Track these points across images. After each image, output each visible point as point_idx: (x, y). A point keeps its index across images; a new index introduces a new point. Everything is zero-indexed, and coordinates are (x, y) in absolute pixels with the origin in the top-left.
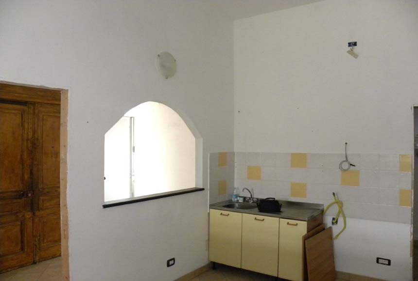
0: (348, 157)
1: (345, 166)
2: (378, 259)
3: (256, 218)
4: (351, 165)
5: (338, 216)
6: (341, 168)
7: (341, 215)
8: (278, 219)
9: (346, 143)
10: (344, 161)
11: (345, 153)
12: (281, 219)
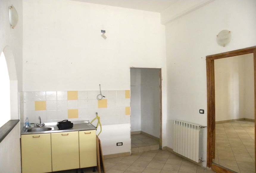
0: (101, 92)
1: (100, 97)
2: (117, 144)
3: (62, 134)
4: (103, 96)
5: (97, 125)
6: (98, 98)
7: (99, 124)
8: (78, 132)
9: (100, 85)
10: (100, 95)
11: (100, 90)
12: (79, 132)
